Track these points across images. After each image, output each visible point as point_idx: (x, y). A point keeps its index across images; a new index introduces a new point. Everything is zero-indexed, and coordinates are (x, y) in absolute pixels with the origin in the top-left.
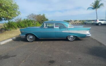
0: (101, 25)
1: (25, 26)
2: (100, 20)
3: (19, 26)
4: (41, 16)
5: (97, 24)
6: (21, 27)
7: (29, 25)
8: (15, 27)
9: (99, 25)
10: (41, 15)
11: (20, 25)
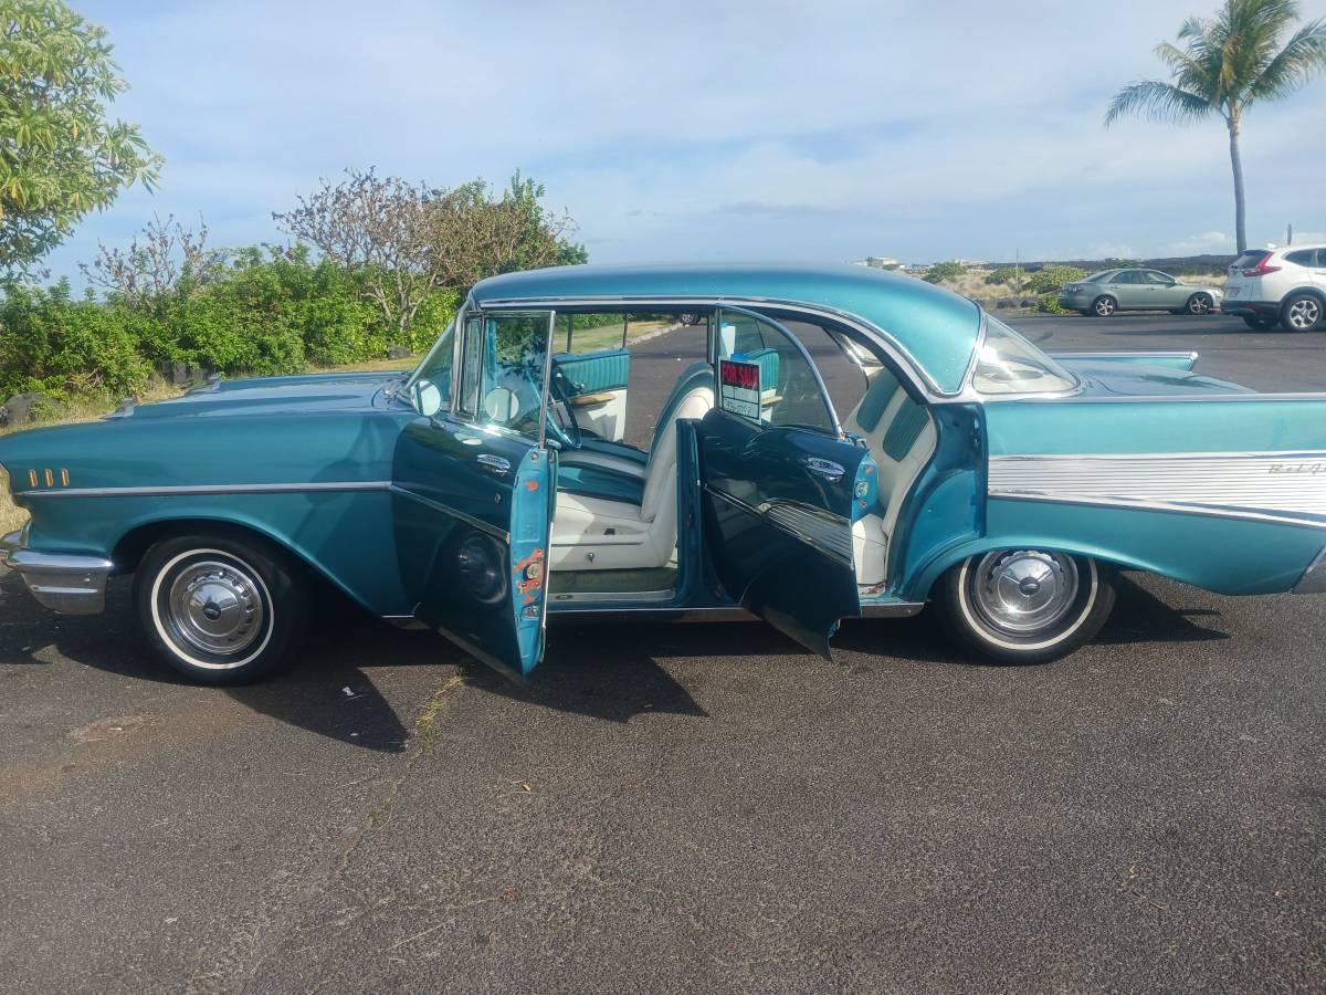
0: (1315, 329)
1: (264, 349)
2: (1301, 258)
3: (177, 353)
4: (491, 210)
5: (1265, 319)
6: (205, 362)
7: (313, 337)
8: (105, 372)
9: (1289, 330)
10: (485, 195)
11: (187, 343)
